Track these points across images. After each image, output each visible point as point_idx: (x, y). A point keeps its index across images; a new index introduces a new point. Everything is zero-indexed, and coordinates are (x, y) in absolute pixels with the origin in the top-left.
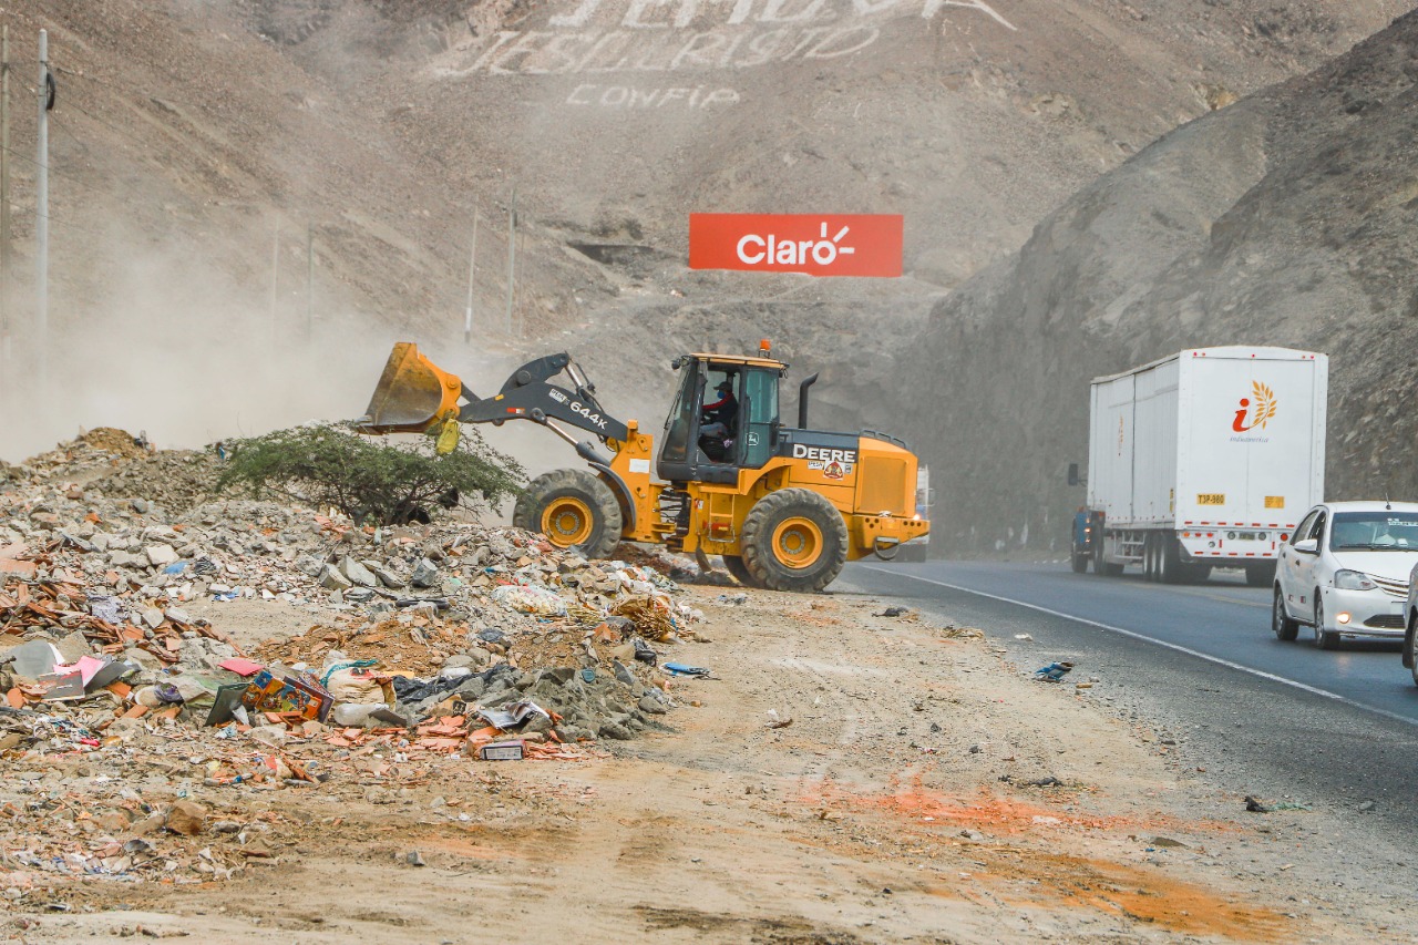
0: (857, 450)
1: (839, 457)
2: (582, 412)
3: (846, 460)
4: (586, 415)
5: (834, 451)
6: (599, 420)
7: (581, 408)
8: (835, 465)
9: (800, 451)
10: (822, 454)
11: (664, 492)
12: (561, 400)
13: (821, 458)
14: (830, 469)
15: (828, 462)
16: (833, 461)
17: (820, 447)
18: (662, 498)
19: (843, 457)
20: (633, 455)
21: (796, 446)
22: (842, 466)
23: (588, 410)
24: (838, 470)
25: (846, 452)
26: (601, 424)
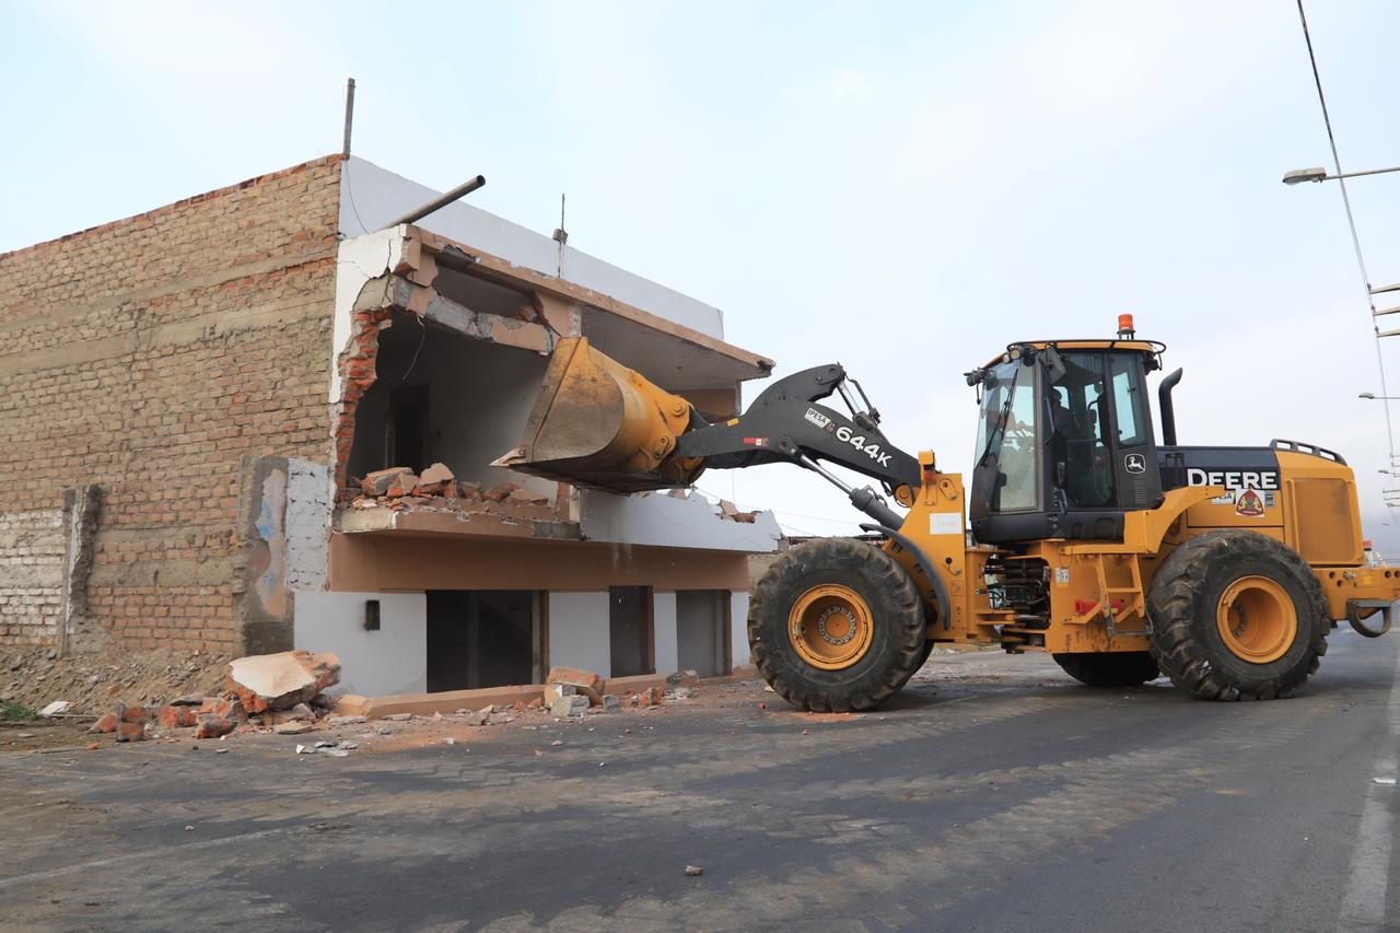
0: (1276, 469)
1: (1254, 482)
2: (853, 441)
3: (1265, 486)
4: (859, 446)
5: (1246, 475)
6: (879, 453)
7: (852, 436)
8: (1250, 495)
9: (1197, 479)
10: (1229, 481)
11: (990, 562)
12: (822, 425)
13: (1229, 486)
14: (1244, 502)
15: (1240, 492)
16: (1244, 491)
17: (1225, 471)
18: (987, 572)
19: (1259, 483)
20: (933, 506)
21: (1191, 472)
22: (1261, 495)
23: (862, 439)
24: (1256, 503)
25: (1264, 475)
26: (883, 459)
